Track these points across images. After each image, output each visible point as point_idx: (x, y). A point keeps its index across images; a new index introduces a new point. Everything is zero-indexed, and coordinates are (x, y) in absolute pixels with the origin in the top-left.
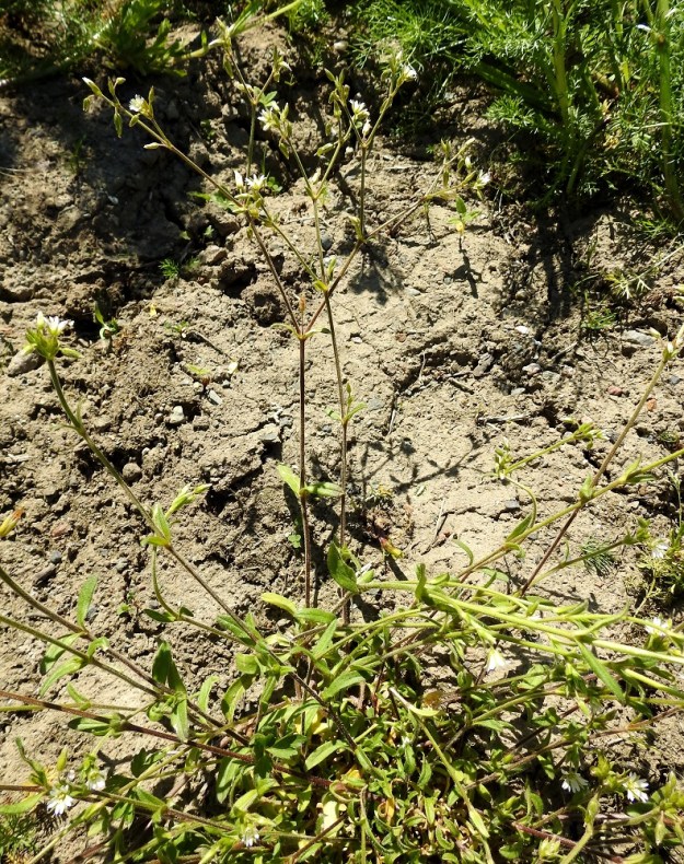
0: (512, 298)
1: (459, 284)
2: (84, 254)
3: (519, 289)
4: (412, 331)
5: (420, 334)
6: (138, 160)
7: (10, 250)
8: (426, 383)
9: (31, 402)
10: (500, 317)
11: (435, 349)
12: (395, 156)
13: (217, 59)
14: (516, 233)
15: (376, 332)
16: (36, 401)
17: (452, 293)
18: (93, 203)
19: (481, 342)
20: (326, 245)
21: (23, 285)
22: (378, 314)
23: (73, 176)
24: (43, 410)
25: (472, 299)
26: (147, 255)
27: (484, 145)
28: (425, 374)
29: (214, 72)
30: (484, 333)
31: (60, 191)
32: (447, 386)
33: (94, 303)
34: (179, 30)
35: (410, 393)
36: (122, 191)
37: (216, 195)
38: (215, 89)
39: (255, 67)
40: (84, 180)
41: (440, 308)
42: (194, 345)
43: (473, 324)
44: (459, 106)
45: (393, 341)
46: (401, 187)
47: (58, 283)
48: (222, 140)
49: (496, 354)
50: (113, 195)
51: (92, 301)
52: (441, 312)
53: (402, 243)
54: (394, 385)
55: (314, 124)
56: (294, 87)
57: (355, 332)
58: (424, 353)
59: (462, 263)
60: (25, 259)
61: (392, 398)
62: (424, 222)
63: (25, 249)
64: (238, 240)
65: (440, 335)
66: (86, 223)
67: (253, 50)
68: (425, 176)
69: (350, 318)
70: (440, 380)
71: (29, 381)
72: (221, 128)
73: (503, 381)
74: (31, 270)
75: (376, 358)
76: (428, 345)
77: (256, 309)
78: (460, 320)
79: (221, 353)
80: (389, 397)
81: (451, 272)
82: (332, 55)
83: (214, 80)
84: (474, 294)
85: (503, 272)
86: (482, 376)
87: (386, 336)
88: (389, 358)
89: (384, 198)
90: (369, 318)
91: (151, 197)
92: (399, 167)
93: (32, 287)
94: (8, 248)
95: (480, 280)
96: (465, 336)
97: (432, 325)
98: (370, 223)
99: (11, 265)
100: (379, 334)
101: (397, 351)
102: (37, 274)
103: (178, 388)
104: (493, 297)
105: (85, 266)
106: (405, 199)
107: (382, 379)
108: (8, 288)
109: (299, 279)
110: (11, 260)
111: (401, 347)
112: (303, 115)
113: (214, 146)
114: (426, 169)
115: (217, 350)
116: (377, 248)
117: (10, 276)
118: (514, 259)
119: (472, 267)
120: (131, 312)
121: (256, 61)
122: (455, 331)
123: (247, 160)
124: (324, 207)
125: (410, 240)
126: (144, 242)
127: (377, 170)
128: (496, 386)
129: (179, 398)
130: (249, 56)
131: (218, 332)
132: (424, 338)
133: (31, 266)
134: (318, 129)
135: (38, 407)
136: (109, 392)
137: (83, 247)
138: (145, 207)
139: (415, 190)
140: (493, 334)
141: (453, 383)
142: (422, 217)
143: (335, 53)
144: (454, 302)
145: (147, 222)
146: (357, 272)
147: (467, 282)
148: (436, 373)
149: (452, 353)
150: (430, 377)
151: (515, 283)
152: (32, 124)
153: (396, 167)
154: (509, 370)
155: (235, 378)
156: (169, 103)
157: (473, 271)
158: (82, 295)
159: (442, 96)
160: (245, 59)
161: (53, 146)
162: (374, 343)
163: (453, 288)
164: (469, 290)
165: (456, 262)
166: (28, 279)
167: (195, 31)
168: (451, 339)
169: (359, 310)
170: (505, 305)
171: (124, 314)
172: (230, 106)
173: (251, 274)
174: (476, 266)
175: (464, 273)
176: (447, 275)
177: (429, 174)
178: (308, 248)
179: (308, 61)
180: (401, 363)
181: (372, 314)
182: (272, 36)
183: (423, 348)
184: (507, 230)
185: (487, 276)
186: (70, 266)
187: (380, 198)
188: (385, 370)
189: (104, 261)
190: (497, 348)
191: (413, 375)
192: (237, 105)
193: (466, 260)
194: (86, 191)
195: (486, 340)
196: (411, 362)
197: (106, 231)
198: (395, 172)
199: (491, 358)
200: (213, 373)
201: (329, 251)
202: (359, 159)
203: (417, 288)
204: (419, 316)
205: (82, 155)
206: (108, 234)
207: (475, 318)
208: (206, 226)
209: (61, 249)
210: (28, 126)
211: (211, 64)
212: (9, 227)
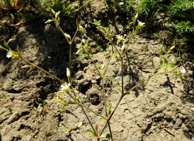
0: (188, 94)
1: (166, 88)
2: (39, 76)
3: (190, 90)
4: (148, 108)
5: (151, 110)
6: (58, 44)
7: (16, 76)
8: (154, 129)
9: (12, 136)
10: (184, 103)
11: (158, 115)
12: (140, 37)
13: (84, 10)
14: (186, 66)
15: (134, 108)
16: (13, 136)
17: (164, 92)
18: (43, 59)
19: (176, 113)
20: (116, 73)
21: (20, 87)
22: (135, 101)
23: (37, 51)
24: (16, 139)
25: (171, 94)
26: (59, 74)
27: (171, 33)
28: (154, 126)
29: (83, 15)
30: (177, 110)
31: (33, 56)
32: (163, 131)
33: (39, 95)
34: (74, 3)
35: (148, 134)
36: (52, 54)
37: (82, 53)
38: (83, 19)
39: (95, 12)
40: (41, 52)
41: (159, 99)
42: (68, 114)
43: (173, 106)
44: (162, 20)
45: (141, 112)
46: (142, 49)
47: (31, 86)
48: (85, 35)
49: (183, 120)
50: (49, 56)
51: (38, 94)
52: (159, 100)
53: (143, 71)
54: (142, 131)
55: (114, 28)
56: (107, 17)
57: (126, 108)
58: (153, 117)
59: (167, 80)
60: (21, 78)
61: (141, 137)
62: (151, 63)
63: (21, 75)
64: (88, 69)
65: (159, 110)
66: (40, 65)
67: (95, 7)
68: (151, 45)
69: (125, 102)
70: (160, 128)
71: (13, 126)
72: (85, 31)
73: (188, 132)
74: (22, 82)
75: (134, 120)
76: (155, 114)
77: (91, 99)
78: (167, 104)
79: (77, 117)
80: (140, 138)
81: (162, 84)
82: (119, 6)
83: (83, 17)
84: (172, 92)
85: (183, 83)
86: (178, 129)
87: (138, 110)
88: (140, 119)
89: (137, 53)
90: (132, 102)
91: (62, 55)
92: (142, 42)
93: (22, 88)
94: (16, 75)
95: (174, 86)
96: (170, 110)
97: (156, 106)
98: (132, 64)
99: (16, 81)
100: (136, 109)
101: (143, 116)
102: (24, 83)
103: (60, 133)
104: (180, 94)
105: (40, 79)
106: (144, 54)
107: (137, 129)
108: (14, 89)
109: (106, 87)
110: (16, 79)
111: (144, 114)
112: (110, 25)
113: (83, 37)
114: (151, 43)
115: (76, 116)
116: (134, 74)
117: (16, 84)
118: (187, 77)
119: (171, 81)
120: (51, 97)
121: (96, 10)
122: (165, 109)
123: (93, 41)
124: (116, 57)
125: (146, 70)
126: (59, 70)
127: (134, 42)
128: (185, 134)
129: (60, 138)
130: (94, 9)
131: (76, 108)
132: (153, 111)
133: (23, 80)
134: (115, 29)
135: (14, 138)
136: (38, 133)
137: (39, 73)
138: (60, 58)
139: (148, 50)
140: (182, 111)
141: (166, 130)
142: (150, 61)
143: (120, 6)
144: (164, 96)
145: (60, 63)
146: (128, 83)
147: (169, 88)
148: (159, 125)
149: (165, 117)
150: (156, 127)
151: (188, 87)
152: (30, 34)
153: (140, 42)
154: (190, 128)
155: (81, 129)
156: (68, 26)
157: (171, 83)
158: (35, 93)
159: (155, 17)
160: (92, 10)
161: (34, 41)
162: (134, 113)
163: (164, 90)
164: (170, 91)
165: (164, 79)
166: (21, 85)
167: (78, 3)
168: (164, 112)
169: (128, 99)
170: (185, 97)
171: (48, 98)
172: (88, 24)
173: (90, 84)
174: (172, 81)
175: (167, 84)
176: (161, 85)
177: (152, 44)
178: (110, 74)
179: (111, 9)
180: (144, 122)
181: (133, 101)
182: (101, 3)
183: (153, 115)
184: (183, 65)
185: (177, 85)
186: (35, 80)
187: (135, 54)
188: (138, 125)
189: (45, 77)
190: (184, 117)
191: (149, 126)
192: (90, 24)
193: (168, 78)
194: (41, 55)
195: (178, 113)
196: (149, 121)
197: (47, 67)
198: (140, 43)
199: (181, 121)
200: (74, 127)
201: (117, 75)
202: (128, 38)
203: (149, 90)
204: (151, 102)
205: (41, 44)
206: (47, 68)
207: (173, 104)
208: (78, 64)
209: (32, 74)
210: (29, 34)
211: (82, 12)
212: (17, 68)
